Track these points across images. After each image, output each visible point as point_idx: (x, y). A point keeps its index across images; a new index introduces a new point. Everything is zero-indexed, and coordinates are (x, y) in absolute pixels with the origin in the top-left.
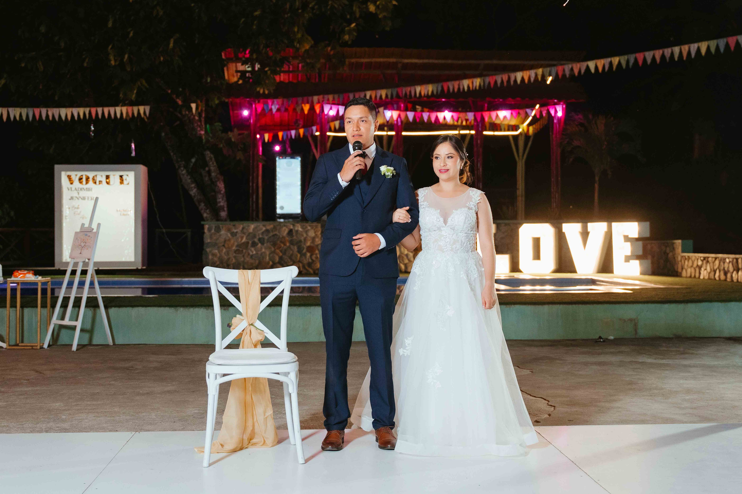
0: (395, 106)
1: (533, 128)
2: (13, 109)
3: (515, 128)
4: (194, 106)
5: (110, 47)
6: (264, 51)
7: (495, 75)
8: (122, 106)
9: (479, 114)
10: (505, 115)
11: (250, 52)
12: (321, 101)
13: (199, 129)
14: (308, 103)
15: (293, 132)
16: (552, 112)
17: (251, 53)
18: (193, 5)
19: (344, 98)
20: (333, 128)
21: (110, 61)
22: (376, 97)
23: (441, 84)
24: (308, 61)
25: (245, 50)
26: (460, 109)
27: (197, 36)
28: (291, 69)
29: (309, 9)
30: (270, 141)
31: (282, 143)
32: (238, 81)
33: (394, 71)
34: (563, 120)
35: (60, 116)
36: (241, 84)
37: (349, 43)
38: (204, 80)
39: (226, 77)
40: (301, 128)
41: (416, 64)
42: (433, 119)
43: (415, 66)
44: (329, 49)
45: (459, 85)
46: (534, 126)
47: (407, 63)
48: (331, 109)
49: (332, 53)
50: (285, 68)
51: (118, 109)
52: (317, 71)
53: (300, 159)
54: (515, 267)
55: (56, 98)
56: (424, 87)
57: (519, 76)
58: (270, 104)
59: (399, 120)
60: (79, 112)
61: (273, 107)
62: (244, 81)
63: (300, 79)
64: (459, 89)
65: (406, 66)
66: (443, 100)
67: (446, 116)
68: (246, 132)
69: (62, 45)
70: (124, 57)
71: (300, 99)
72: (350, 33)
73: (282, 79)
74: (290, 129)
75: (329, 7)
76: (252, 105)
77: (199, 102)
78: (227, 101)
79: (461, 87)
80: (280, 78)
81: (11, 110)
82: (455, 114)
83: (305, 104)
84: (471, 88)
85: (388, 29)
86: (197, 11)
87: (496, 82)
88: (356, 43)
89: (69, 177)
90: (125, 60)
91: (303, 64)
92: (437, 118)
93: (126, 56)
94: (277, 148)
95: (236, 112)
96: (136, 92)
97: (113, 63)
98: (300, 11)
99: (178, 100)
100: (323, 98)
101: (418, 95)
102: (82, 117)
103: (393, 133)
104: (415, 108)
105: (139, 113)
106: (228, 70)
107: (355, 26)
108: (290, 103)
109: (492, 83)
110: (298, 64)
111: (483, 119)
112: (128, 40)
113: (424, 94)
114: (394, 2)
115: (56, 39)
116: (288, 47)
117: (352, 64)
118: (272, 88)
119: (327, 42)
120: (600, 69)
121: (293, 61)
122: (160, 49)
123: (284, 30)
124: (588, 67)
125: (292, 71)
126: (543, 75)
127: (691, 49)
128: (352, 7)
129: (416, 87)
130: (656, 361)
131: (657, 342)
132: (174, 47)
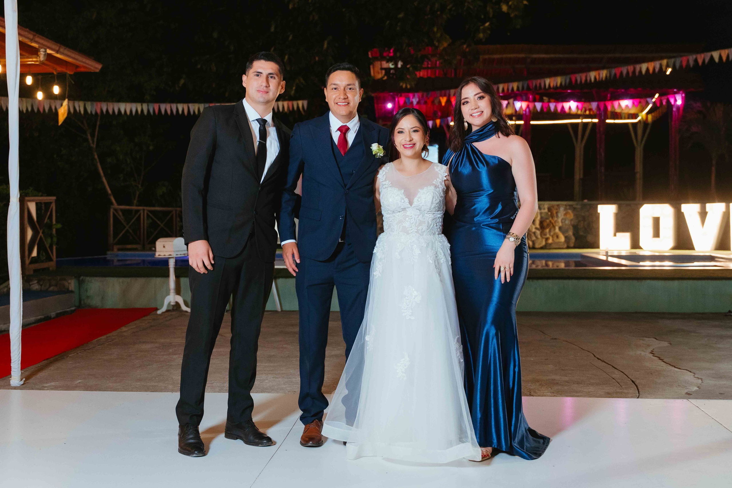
0: (524, 97)
1: (652, 116)
2: (193, 104)
3: (635, 116)
5: (272, 49)
6: (406, 50)
7: (621, 66)
8: (283, 101)
9: (602, 104)
10: (626, 104)
11: (393, 51)
14: (445, 96)
16: (672, 101)
17: (395, 52)
18: (344, 10)
22: (508, 89)
23: (569, 76)
24: (446, 58)
25: (389, 49)
26: (583, 100)
27: (347, 38)
28: (430, 66)
29: (447, 11)
32: (384, 77)
33: (523, 66)
34: (681, 109)
36: (386, 80)
37: (483, 40)
39: (373, 74)
40: (438, 119)
41: (543, 58)
42: (559, 109)
43: (542, 61)
44: (465, 46)
45: (586, 77)
46: (653, 114)
47: (536, 58)
49: (467, 50)
50: (425, 65)
51: (280, 104)
52: (454, 67)
53: (437, 146)
54: (635, 244)
56: (553, 79)
57: (644, 67)
58: (411, 97)
59: (527, 110)
61: (414, 99)
62: (387, 77)
63: (437, 75)
64: (586, 80)
65: (534, 61)
66: (569, 91)
67: (572, 105)
69: (232, 48)
71: (438, 93)
72: (484, 31)
73: (422, 75)
75: (465, 9)
76: (395, 100)
78: (373, 95)
79: (588, 79)
80: (420, 74)
81: (191, 105)
82: (580, 105)
83: (443, 97)
84: (598, 80)
85: (518, 27)
86: (347, 15)
87: (621, 73)
88: (489, 41)
90: (286, 60)
91: (441, 61)
92: (563, 107)
93: (286, 57)
95: (380, 105)
96: (295, 89)
98: (439, 13)
101: (547, 87)
103: (522, 122)
104: (543, 99)
105: (298, 107)
106: (373, 68)
107: (489, 25)
108: (429, 96)
109: (618, 75)
110: (436, 61)
111: (606, 109)
112: (287, 42)
113: (553, 86)
114: (525, 2)
115: (226, 44)
116: (428, 45)
117: (485, 60)
118: (413, 83)
119: (463, 41)
120: (724, 59)
121: (432, 59)
122: (316, 50)
123: (425, 30)
124: (712, 58)
125: (431, 68)
126: (667, 67)
128: (486, 8)
129: (546, 79)
132: (327, 48)
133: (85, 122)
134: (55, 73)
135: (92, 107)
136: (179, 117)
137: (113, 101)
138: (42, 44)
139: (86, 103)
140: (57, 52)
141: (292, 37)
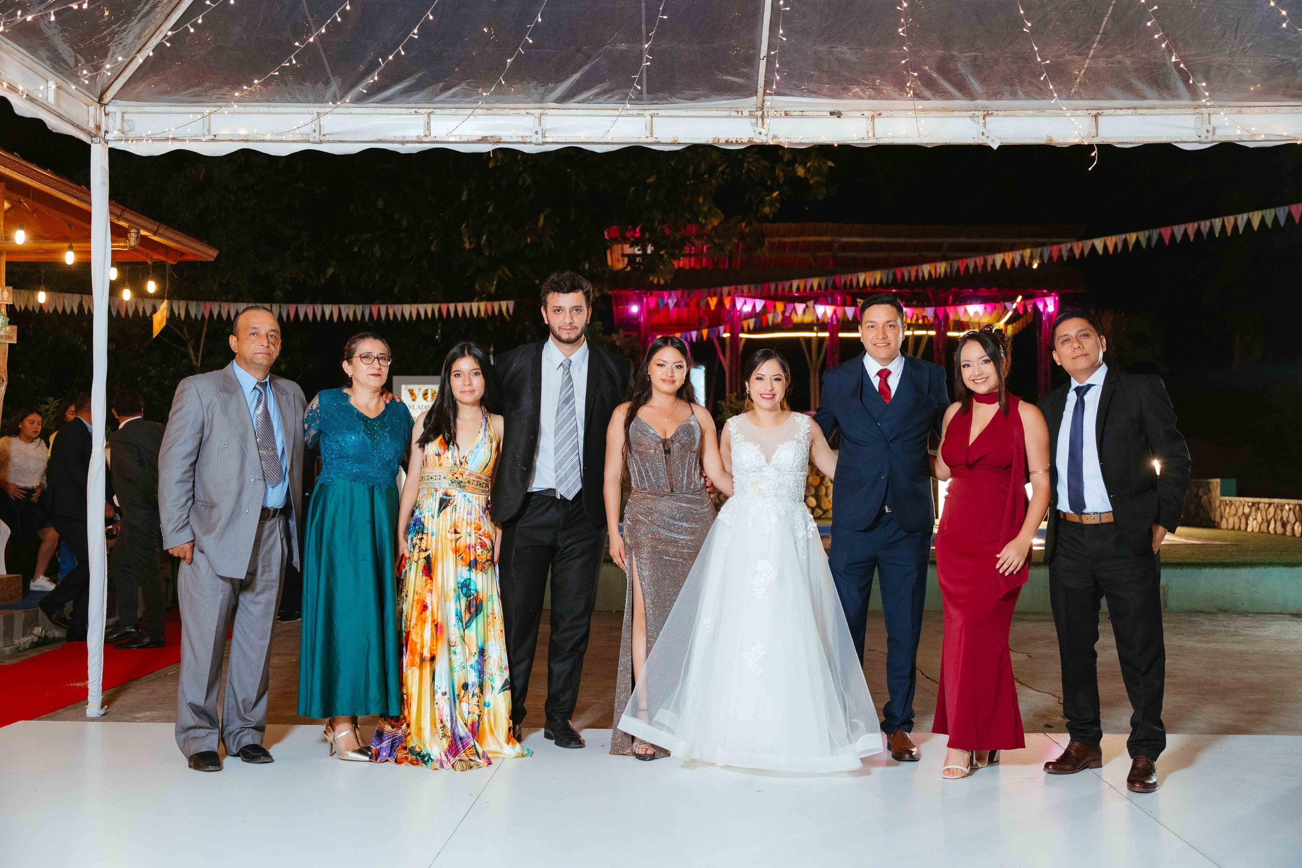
0: (829, 299)
1: (1014, 328)
2: (346, 306)
5: (464, 225)
6: (659, 229)
7: (967, 258)
8: (478, 301)
9: (941, 310)
10: (976, 310)
11: (640, 230)
12: (732, 294)
14: (715, 295)
15: (694, 334)
16: (1041, 306)
17: (643, 231)
18: (569, 170)
19: (763, 290)
20: (746, 329)
21: (464, 243)
22: (805, 287)
23: (893, 270)
24: (716, 241)
25: (634, 228)
26: (914, 303)
27: (574, 210)
28: (693, 252)
29: (718, 174)
32: (626, 268)
33: (828, 254)
35: (403, 315)
36: (629, 272)
37: (770, 217)
38: (581, 267)
39: (609, 262)
40: (705, 328)
41: (858, 243)
43: (855, 247)
44: (744, 224)
45: (917, 272)
46: (1014, 325)
47: (846, 243)
48: (745, 303)
49: (747, 230)
50: (686, 250)
51: (475, 305)
52: (728, 253)
53: (704, 368)
55: (396, 291)
56: (869, 274)
57: (999, 258)
58: (666, 297)
59: (834, 317)
60: (426, 309)
61: (670, 301)
62: (632, 267)
63: (704, 264)
64: (917, 276)
65: (844, 247)
66: (894, 291)
68: (634, 334)
69: (405, 223)
70: (481, 239)
71: (705, 291)
72: (771, 203)
73: (681, 265)
74: (690, 330)
75: (744, 170)
76: (643, 300)
78: (610, 293)
79: (920, 274)
80: (678, 264)
81: (343, 307)
83: (711, 297)
84: (933, 276)
85: (820, 198)
86: (574, 178)
87: (967, 267)
88: (778, 217)
89: (412, 393)
90: (483, 242)
91: (709, 245)
93: (484, 237)
95: (621, 308)
96: (497, 284)
97: (467, 246)
98: (706, 176)
100: (736, 289)
101: (861, 284)
102: (430, 315)
103: (826, 334)
105: (500, 310)
106: (611, 254)
107: (778, 195)
108: (692, 296)
109: (962, 269)
110: (703, 245)
111: (947, 317)
112: (486, 216)
113: (870, 283)
114: (830, 163)
115: (397, 216)
116: (689, 223)
117: (772, 245)
118: (669, 277)
119: (740, 217)
120: (1111, 249)
121: (696, 242)
122: (527, 228)
123: (686, 202)
124: (1093, 247)
125: (695, 255)
126: (1032, 258)
127: (1226, 224)
128: (775, 170)
129: (859, 274)
130: (1199, 645)
131: (1196, 619)
132: (544, 225)
133: (186, 330)
134: (150, 263)
135: (196, 310)
136: (325, 324)
137: (227, 301)
138: (134, 222)
139: (189, 302)
140: (155, 234)
141: (493, 208)
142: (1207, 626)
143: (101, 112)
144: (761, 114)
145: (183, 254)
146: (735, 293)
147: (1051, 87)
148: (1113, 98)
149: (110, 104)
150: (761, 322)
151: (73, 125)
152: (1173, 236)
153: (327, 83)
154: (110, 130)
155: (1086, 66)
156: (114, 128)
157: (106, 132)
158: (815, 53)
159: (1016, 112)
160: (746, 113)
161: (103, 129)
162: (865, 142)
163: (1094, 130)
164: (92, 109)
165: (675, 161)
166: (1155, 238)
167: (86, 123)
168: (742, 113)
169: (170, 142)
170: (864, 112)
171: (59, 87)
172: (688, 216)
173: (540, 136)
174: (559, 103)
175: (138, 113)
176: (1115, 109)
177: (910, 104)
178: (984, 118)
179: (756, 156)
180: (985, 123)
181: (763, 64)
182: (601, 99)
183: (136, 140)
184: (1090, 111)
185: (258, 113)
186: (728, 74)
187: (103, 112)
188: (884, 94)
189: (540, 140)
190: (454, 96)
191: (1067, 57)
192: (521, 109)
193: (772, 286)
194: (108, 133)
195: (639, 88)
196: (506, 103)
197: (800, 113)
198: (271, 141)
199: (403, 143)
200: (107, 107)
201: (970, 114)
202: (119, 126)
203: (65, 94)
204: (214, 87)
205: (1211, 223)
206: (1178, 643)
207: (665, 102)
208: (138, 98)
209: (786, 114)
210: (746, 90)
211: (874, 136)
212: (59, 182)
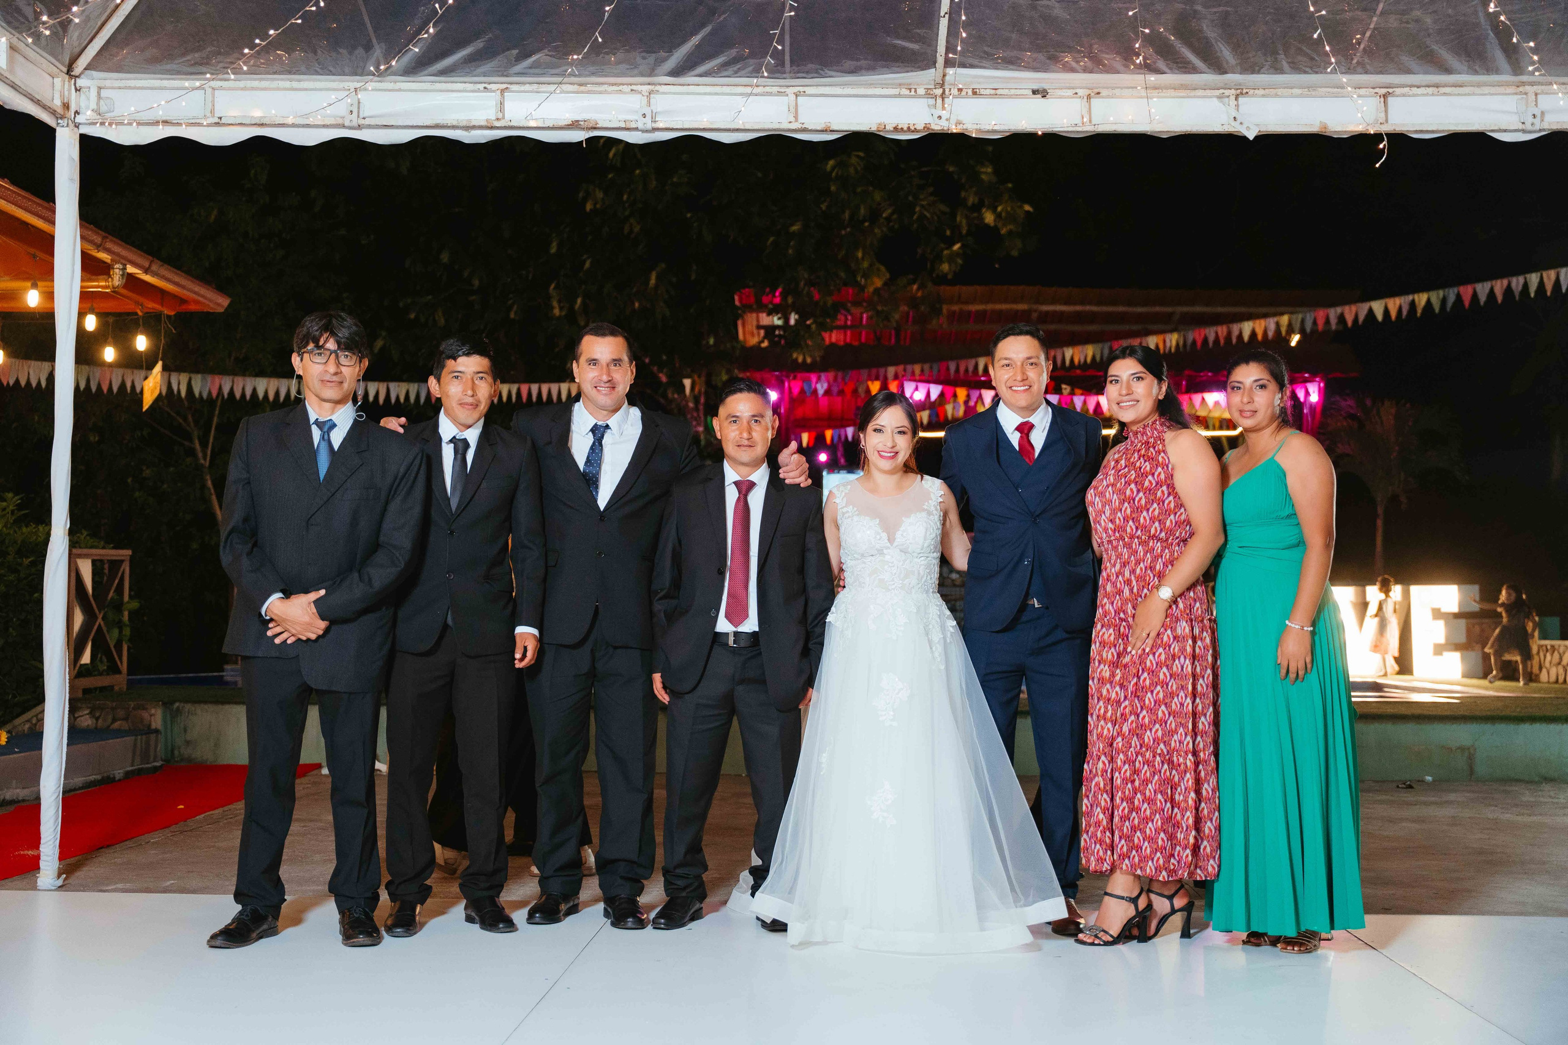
2: (396, 384)
4: (687, 383)
5: (553, 286)
6: (805, 292)
7: (1205, 327)
10: (1216, 400)
11: (781, 293)
12: (900, 376)
13: (694, 423)
14: (877, 379)
16: (1301, 395)
17: (784, 296)
18: (689, 215)
19: (939, 371)
21: (553, 308)
24: (879, 308)
25: (774, 289)
27: (695, 267)
28: (849, 323)
29: (882, 220)
30: (811, 445)
31: (831, 449)
32: (763, 342)
34: (1319, 410)
36: (766, 348)
37: (950, 277)
38: (704, 342)
39: (741, 336)
41: (1062, 313)
42: (1091, 407)
44: (915, 287)
47: (1047, 313)
48: (916, 389)
49: (919, 294)
50: (840, 320)
52: (895, 325)
56: (1080, 348)
57: (1247, 328)
58: (814, 380)
61: (819, 386)
62: (770, 342)
63: (863, 340)
65: (1045, 317)
69: (476, 283)
70: (576, 303)
71: (864, 373)
72: (951, 259)
73: (834, 340)
74: (845, 426)
75: (915, 217)
76: (783, 383)
77: (696, 377)
80: (830, 336)
81: (393, 386)
83: (872, 380)
85: (1015, 253)
86: (695, 225)
87: (1205, 340)
90: (577, 307)
91: (870, 314)
92: (1098, 405)
93: (579, 301)
94: (823, 457)
97: (557, 312)
98: (867, 224)
99: (661, 375)
100: (905, 370)
101: (1068, 363)
104: (1061, 389)
106: (744, 326)
107: (959, 248)
108: (847, 379)
109: (1199, 342)
110: (862, 314)
112: (581, 274)
113: (1079, 362)
114: (1027, 208)
115: (466, 274)
116: (845, 284)
117: (952, 315)
118: (818, 355)
119: (911, 276)
120: (1393, 314)
121: (854, 310)
122: (635, 290)
123: (840, 257)
124: (1371, 311)
125: (852, 327)
126: (1291, 331)
127: (1545, 279)
128: (955, 218)
129: (1065, 349)
130: (1519, 818)
131: (1514, 788)
132: (657, 286)
133: (190, 419)
134: (139, 313)
135: (203, 385)
137: (243, 375)
138: (118, 255)
139: (193, 376)
140: (146, 271)
141: (591, 263)
142: (1527, 797)
143: (70, 86)
144: (940, 92)
145: (183, 301)
146: (903, 376)
147: (1328, 48)
148: (1409, 71)
149: (82, 76)
150: (938, 416)
151: (32, 100)
152: (1475, 295)
153: (368, 47)
154: (82, 111)
155: (1372, 26)
156: (87, 108)
157: (77, 113)
158: (1013, 8)
159: (1279, 91)
160: (921, 91)
161: (73, 108)
162: (1080, 129)
163: (1383, 115)
164: (58, 81)
165: (826, 204)
166: (1452, 298)
167: (51, 99)
168: (916, 91)
169: (161, 127)
170: (1077, 91)
171: (12, 48)
172: (843, 275)
173: (648, 119)
174: (675, 77)
175: (120, 88)
176: (1411, 86)
177: (1138, 78)
178: (1236, 99)
179: (932, 198)
180: (1237, 106)
181: (944, 23)
182: (730, 72)
183: (117, 124)
184: (1377, 90)
185: (278, 89)
186: (898, 37)
187: (73, 87)
188: (1104, 65)
189: (649, 126)
190: (536, 65)
191: (1348, 15)
192: (623, 84)
193: (952, 366)
194: (78, 114)
195: (780, 47)
196: (606, 76)
197: (993, 92)
198: (293, 126)
199: (468, 128)
200: (78, 80)
201: (1218, 93)
202: (93, 105)
203: (21, 59)
204: (219, 53)
205: (1525, 279)
206: (1490, 816)
207: (816, 75)
208: (118, 69)
209: (974, 93)
210: (923, 60)
211: (1090, 121)
212: (19, 195)
